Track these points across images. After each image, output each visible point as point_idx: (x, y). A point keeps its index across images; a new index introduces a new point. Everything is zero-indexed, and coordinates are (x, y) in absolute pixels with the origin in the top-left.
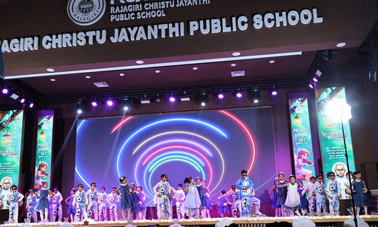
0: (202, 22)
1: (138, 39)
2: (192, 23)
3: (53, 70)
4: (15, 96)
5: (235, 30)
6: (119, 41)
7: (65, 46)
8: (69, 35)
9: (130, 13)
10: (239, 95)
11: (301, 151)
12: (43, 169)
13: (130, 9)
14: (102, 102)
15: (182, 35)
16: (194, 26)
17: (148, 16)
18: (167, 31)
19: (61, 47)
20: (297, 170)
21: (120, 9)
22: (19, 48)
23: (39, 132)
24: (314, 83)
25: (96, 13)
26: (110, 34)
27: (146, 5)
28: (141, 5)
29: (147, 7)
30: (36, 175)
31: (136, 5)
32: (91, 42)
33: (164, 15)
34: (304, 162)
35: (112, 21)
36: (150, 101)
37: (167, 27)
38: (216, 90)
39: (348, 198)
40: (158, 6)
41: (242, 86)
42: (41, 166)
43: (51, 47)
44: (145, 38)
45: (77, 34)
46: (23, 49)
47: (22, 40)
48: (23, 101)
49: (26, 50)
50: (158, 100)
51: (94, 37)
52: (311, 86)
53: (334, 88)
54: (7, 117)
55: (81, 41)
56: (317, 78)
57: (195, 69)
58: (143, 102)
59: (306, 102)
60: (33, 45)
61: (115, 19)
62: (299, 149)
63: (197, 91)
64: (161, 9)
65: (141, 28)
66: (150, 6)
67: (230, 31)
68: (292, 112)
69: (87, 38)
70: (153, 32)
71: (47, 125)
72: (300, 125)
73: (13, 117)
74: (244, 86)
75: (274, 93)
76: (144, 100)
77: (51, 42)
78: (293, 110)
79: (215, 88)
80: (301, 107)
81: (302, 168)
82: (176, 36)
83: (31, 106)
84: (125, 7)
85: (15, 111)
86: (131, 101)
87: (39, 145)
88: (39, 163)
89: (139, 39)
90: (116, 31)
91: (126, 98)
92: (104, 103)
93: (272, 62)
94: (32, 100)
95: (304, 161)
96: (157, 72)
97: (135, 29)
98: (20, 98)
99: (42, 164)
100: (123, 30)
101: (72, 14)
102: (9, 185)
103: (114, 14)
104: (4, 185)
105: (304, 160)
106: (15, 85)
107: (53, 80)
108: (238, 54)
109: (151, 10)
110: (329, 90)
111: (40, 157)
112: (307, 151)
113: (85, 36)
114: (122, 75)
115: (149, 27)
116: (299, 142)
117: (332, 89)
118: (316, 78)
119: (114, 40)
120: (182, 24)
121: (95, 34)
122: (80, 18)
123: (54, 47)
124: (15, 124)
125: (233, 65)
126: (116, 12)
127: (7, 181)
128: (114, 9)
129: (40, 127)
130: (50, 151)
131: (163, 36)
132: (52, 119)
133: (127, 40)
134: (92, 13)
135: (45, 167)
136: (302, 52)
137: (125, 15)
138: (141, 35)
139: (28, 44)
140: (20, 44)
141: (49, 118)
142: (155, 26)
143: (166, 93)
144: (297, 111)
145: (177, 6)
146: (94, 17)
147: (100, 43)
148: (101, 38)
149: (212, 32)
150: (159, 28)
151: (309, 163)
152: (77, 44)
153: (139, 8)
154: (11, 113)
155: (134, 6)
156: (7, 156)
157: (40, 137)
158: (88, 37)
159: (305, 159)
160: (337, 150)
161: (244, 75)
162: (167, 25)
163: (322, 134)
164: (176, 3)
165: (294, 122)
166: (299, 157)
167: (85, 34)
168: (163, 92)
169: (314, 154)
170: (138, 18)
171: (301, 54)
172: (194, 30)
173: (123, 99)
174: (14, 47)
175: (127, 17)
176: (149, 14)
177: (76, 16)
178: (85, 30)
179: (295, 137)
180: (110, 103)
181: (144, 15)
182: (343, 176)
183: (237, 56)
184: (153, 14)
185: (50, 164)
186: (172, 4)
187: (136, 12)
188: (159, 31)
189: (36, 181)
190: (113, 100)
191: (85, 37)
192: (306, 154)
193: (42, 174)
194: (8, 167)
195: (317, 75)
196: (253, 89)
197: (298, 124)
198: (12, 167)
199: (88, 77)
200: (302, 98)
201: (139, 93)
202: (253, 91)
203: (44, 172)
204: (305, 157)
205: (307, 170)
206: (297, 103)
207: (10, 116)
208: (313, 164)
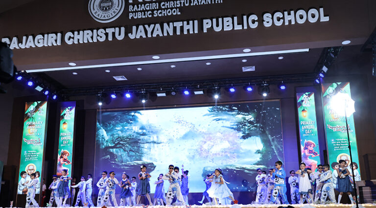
0: (214, 20)
1: (154, 35)
2: (205, 21)
4: (39, 89)
5: (245, 28)
6: (137, 37)
8: (89, 32)
9: (148, 11)
10: (249, 89)
11: (308, 143)
12: (65, 157)
13: (147, 7)
14: (121, 95)
15: (196, 32)
16: (207, 24)
17: (164, 14)
18: (182, 28)
19: (82, 42)
20: (303, 160)
21: (138, 7)
22: (43, 43)
23: (62, 122)
24: (321, 78)
25: (116, 11)
26: (128, 31)
27: (162, 3)
28: (157, 4)
29: (163, 5)
30: (58, 162)
31: (153, 4)
32: (110, 38)
33: (179, 13)
34: (310, 153)
35: (130, 18)
36: (166, 94)
37: (182, 25)
38: (228, 84)
40: (174, 5)
41: (253, 81)
42: (63, 154)
43: (74, 43)
44: (161, 35)
45: (97, 31)
46: (47, 44)
47: (46, 35)
48: (47, 93)
49: (50, 45)
50: (173, 93)
51: (114, 34)
52: (317, 81)
53: (339, 83)
54: (32, 108)
55: (101, 37)
56: (324, 73)
57: (208, 64)
58: (159, 95)
59: (312, 96)
60: (56, 41)
61: (133, 17)
62: (306, 140)
63: (210, 85)
64: (176, 8)
65: (158, 26)
66: (166, 4)
67: (241, 28)
68: (299, 106)
69: (107, 34)
70: (169, 29)
71: (69, 115)
72: (307, 118)
73: (37, 108)
74: (255, 81)
75: (283, 88)
76: (160, 93)
77: (73, 38)
78: (300, 104)
79: (227, 82)
80: (307, 101)
81: (308, 158)
82: (191, 33)
83: (55, 97)
84: (143, 5)
85: (39, 102)
86: (148, 94)
87: (61, 134)
88: (61, 151)
89: (155, 36)
90: (134, 28)
91: (144, 91)
92: (123, 95)
93: (281, 58)
94: (55, 92)
95: (311, 152)
96: (173, 66)
97: (152, 26)
98: (44, 90)
99: (64, 152)
100: (141, 27)
101: (93, 12)
102: (32, 171)
103: (133, 12)
104: (29, 171)
105: (310, 150)
106: (40, 78)
107: (75, 73)
108: (249, 50)
109: (167, 9)
110: (335, 85)
111: (62, 145)
112: (313, 142)
113: (105, 32)
114: (139, 69)
115: (165, 25)
116: (305, 134)
117: (337, 84)
118: (322, 73)
119: (132, 36)
120: (196, 22)
121: (114, 31)
122: (100, 16)
123: (76, 42)
124: (39, 114)
125: (244, 61)
126: (134, 10)
127: (31, 168)
128: (132, 7)
129: (63, 117)
130: (72, 140)
131: (178, 33)
132: (73, 110)
133: (144, 36)
134: (111, 11)
135: (67, 154)
136: (310, 49)
137: (143, 13)
138: (158, 32)
139: (51, 40)
140: (44, 39)
141: (71, 109)
142: (171, 24)
143: (181, 87)
144: (304, 104)
145: (192, 4)
146: (114, 15)
147: (119, 39)
148: (120, 34)
149: (225, 30)
150: (175, 26)
151: (315, 154)
152: (98, 40)
153: (156, 7)
154: (36, 104)
155: (151, 4)
156: (31, 144)
157: (63, 127)
160: (342, 142)
161: (254, 70)
162: (182, 22)
163: (328, 126)
164: (190, 2)
165: (301, 115)
166: (305, 148)
167: (105, 30)
168: (178, 86)
169: (319, 146)
170: (155, 16)
171: (308, 51)
172: (207, 27)
173: (141, 92)
174: (39, 43)
175: (145, 15)
176: (165, 12)
177: (97, 14)
178: (105, 27)
179: (302, 129)
180: (128, 96)
181: (160, 13)
183: (247, 52)
184: (169, 12)
185: (72, 152)
186: (187, 3)
187: (153, 11)
188: (175, 28)
190: (131, 93)
191: (105, 34)
192: (312, 145)
193: (64, 161)
194: (33, 155)
195: (323, 71)
196: (262, 84)
197: (305, 117)
198: (36, 155)
199: (108, 71)
200: (309, 93)
201: (155, 86)
202: (262, 85)
203: (66, 159)
204: (311, 148)
205: (313, 161)
206: (304, 97)
207: (34, 107)
208: (319, 154)
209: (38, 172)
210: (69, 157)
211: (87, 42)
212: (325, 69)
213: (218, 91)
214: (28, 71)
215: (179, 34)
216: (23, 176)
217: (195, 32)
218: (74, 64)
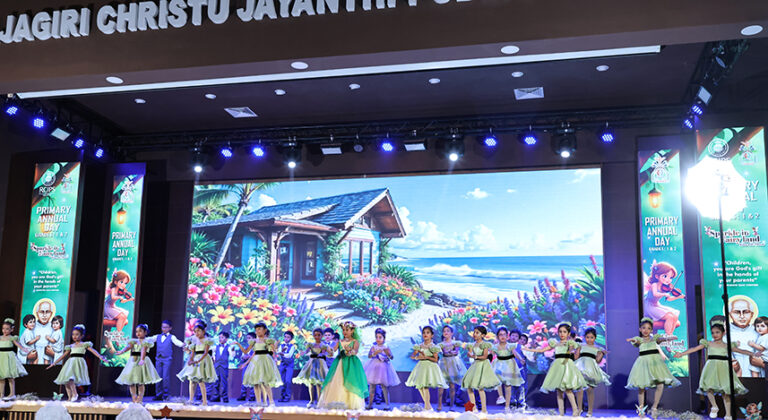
1: (296, 13)
3: (120, 81)
4: (60, 134)
6: (256, 18)
7: (143, 28)
8: (151, 5)
10: (530, 141)
11: (659, 267)
12: (121, 285)
14: (244, 150)
15: (392, 4)
19: (135, 30)
20: (647, 307)
22: (51, 32)
23: (115, 208)
24: (696, 117)
26: (238, 2)
30: (106, 296)
32: (197, 21)
34: (663, 291)
36: (342, 150)
38: (480, 127)
39: (755, 376)
41: (538, 122)
42: (118, 278)
43: (116, 31)
44: (311, 12)
45: (169, 1)
46: (59, 33)
47: (56, 13)
48: (79, 143)
49: (66, 35)
50: (358, 148)
51: (205, 9)
52: (688, 123)
53: (738, 130)
54: (48, 176)
55: (176, 17)
56: (702, 106)
57: (434, 81)
58: (326, 151)
59: (676, 159)
60: (78, 26)
62: (655, 261)
63: (442, 129)
68: (644, 181)
69: (189, 11)
71: (131, 193)
72: (659, 210)
73: (59, 177)
74: (544, 121)
76: (328, 147)
77: (115, 20)
78: (646, 177)
79: (479, 123)
80: (663, 171)
81: (659, 303)
82: (378, 7)
83: (99, 153)
85: (64, 164)
86: (304, 150)
87: (113, 234)
88: (113, 271)
89: (298, 15)
91: (292, 142)
92: (249, 151)
93: (602, 68)
94: (101, 142)
95: (665, 288)
96: (354, 86)
98: (73, 138)
99: (119, 274)
102: (49, 315)
104: (41, 315)
105: (663, 285)
106: (61, 111)
107: (139, 101)
108: (515, 49)
110: (728, 134)
111: (114, 259)
112: (672, 267)
113: (185, 6)
114: (280, 92)
116: (655, 246)
117: (734, 131)
118: (698, 106)
119: (245, 16)
121: (205, 4)
124: (63, 191)
125: (517, 74)
127: (45, 307)
129: (117, 197)
130: (135, 249)
131: (350, 7)
133: (273, 16)
135: (125, 280)
136: (662, 48)
138: (303, 6)
139: (67, 24)
140: (51, 22)
141: (134, 181)
143: (376, 133)
144: (655, 177)
147: (216, 22)
148: (218, 11)
151: (676, 293)
152: (169, 24)
154: (57, 167)
156: (45, 256)
157: (117, 219)
158: (191, 8)
159: (665, 283)
160: (738, 269)
161: (542, 96)
163: (706, 231)
165: (647, 202)
166: (653, 280)
167: (186, 2)
168: (370, 130)
169: (687, 274)
171: (658, 51)
173: (285, 145)
174: (41, 30)
179: (647, 235)
180: (258, 152)
182: (748, 325)
183: (511, 54)
185: (135, 275)
189: (107, 309)
190: (264, 146)
191: (185, 10)
192: (670, 274)
193: (119, 294)
194: (48, 280)
195: (700, 100)
196: (561, 128)
197: (657, 206)
198: (56, 280)
199: (210, 96)
200: (668, 151)
201: (320, 132)
202: (559, 131)
203: (122, 291)
204: (666, 280)
205: (670, 309)
206: (655, 160)
207: (54, 174)
208: (683, 295)
209: (59, 317)
210: (130, 284)
211: (145, 28)
212: (704, 95)
213: (458, 145)
214: (22, 96)
215: (353, 10)
216: (29, 324)
217: (390, 6)
218: (118, 81)
